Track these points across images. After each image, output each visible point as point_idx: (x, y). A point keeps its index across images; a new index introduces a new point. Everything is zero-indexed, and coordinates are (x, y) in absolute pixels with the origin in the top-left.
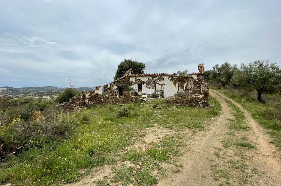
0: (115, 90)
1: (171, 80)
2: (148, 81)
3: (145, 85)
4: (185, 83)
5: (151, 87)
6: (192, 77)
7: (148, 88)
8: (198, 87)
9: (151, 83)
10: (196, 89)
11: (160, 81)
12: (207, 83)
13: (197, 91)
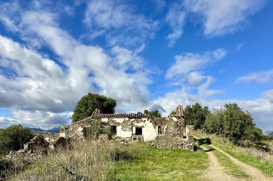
0: (81, 133)
1: (151, 122)
2: (124, 122)
3: (120, 127)
4: (166, 125)
5: (128, 129)
6: (172, 119)
7: (124, 130)
8: (179, 130)
9: (128, 124)
10: (177, 132)
11: (138, 122)
12: (192, 126)
13: (178, 134)
